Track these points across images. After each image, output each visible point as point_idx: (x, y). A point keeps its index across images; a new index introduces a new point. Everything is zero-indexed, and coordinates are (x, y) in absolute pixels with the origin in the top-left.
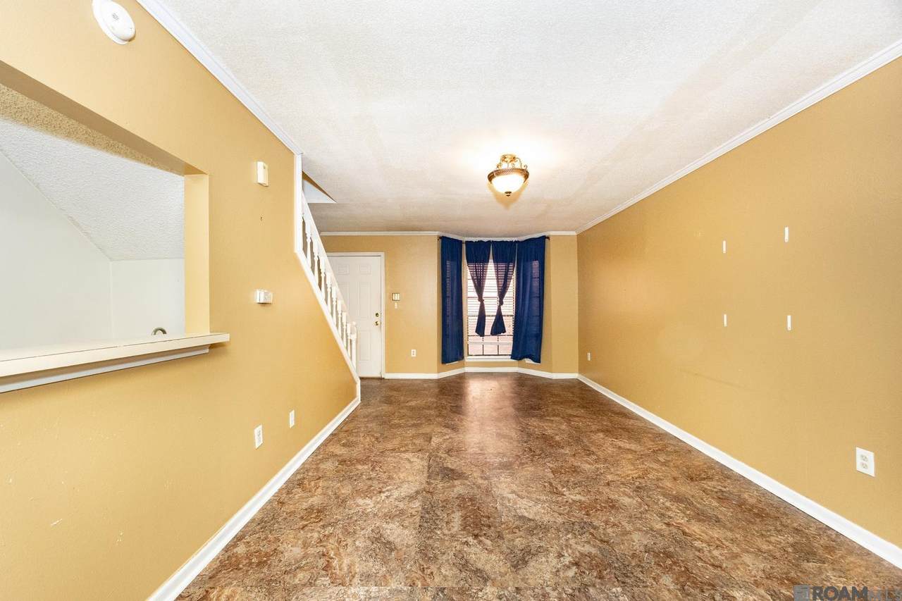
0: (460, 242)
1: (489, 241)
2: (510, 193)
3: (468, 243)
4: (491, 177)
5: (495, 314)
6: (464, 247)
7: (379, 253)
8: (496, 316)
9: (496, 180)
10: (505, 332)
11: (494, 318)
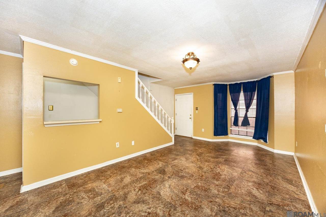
0: (227, 85)
1: (241, 83)
2: (191, 68)
3: (230, 85)
4: (184, 62)
5: (244, 116)
6: (228, 86)
7: (191, 93)
8: (244, 117)
9: (186, 63)
10: (249, 125)
11: (243, 118)
